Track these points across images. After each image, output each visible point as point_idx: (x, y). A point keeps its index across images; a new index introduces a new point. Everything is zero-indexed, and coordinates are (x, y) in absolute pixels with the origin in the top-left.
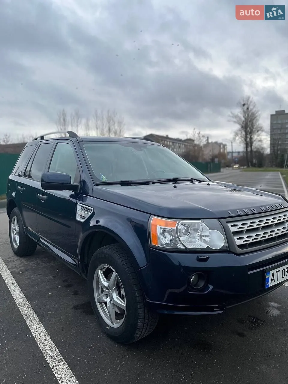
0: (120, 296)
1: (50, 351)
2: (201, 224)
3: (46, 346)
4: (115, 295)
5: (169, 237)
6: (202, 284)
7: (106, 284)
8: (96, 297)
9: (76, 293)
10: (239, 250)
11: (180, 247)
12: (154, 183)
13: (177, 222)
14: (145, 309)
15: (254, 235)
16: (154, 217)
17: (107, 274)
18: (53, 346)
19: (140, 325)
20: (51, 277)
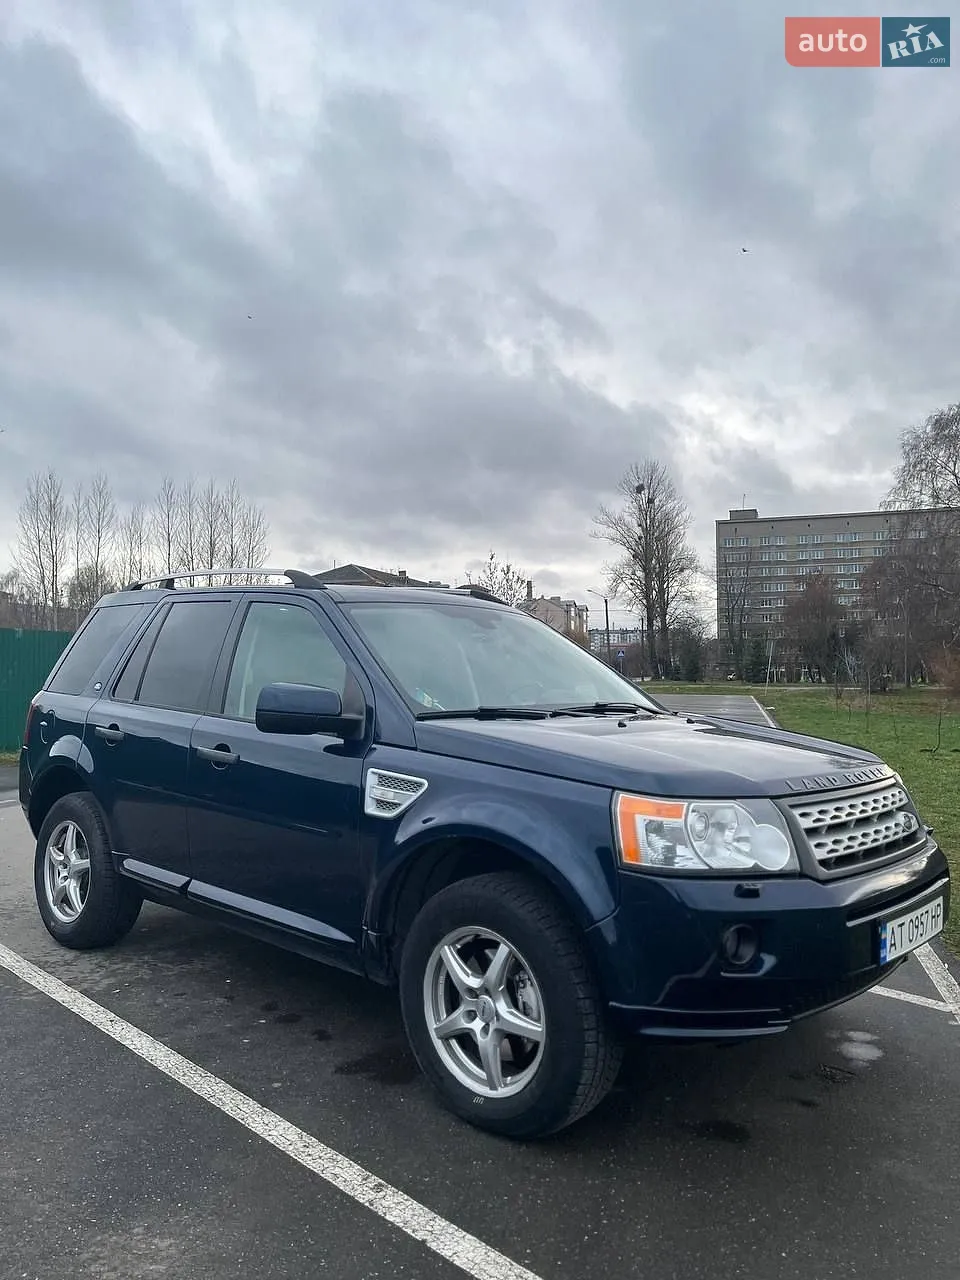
0: (516, 1007)
1: (337, 1171)
2: (729, 810)
3: (320, 1161)
4: (502, 1007)
5: (660, 843)
6: (748, 953)
7: (474, 982)
8: (432, 1025)
9: (322, 1036)
10: (823, 872)
11: (679, 864)
12: (555, 715)
13: (685, 807)
14: (598, 1033)
15: (844, 837)
16: (622, 796)
18: (339, 1158)
19: (586, 1075)
20: (221, 1000)
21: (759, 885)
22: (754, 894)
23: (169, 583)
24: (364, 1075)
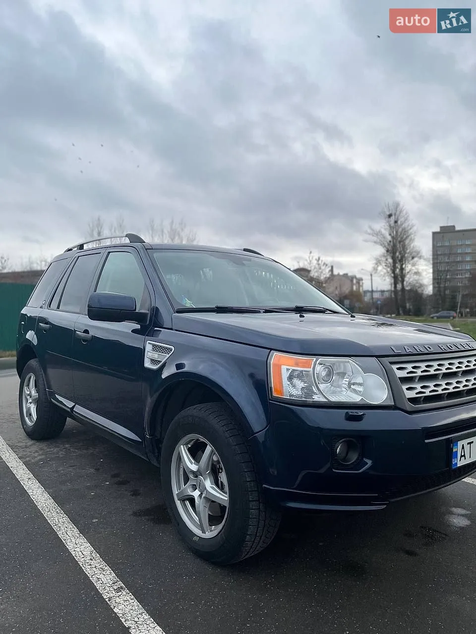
0: (217, 485)
1: (101, 576)
2: (350, 364)
3: (94, 569)
4: (208, 484)
5: (300, 384)
6: (354, 457)
7: (194, 467)
8: (175, 491)
9: (135, 493)
10: (410, 406)
11: (317, 398)
12: (267, 311)
13: (314, 360)
14: (260, 503)
15: (431, 384)
16: (275, 354)
17: (196, 451)
18: (106, 568)
19: (251, 530)
20: (92, 470)
21: (360, 413)
22: (359, 418)
23: (81, 247)
24: (147, 517)
